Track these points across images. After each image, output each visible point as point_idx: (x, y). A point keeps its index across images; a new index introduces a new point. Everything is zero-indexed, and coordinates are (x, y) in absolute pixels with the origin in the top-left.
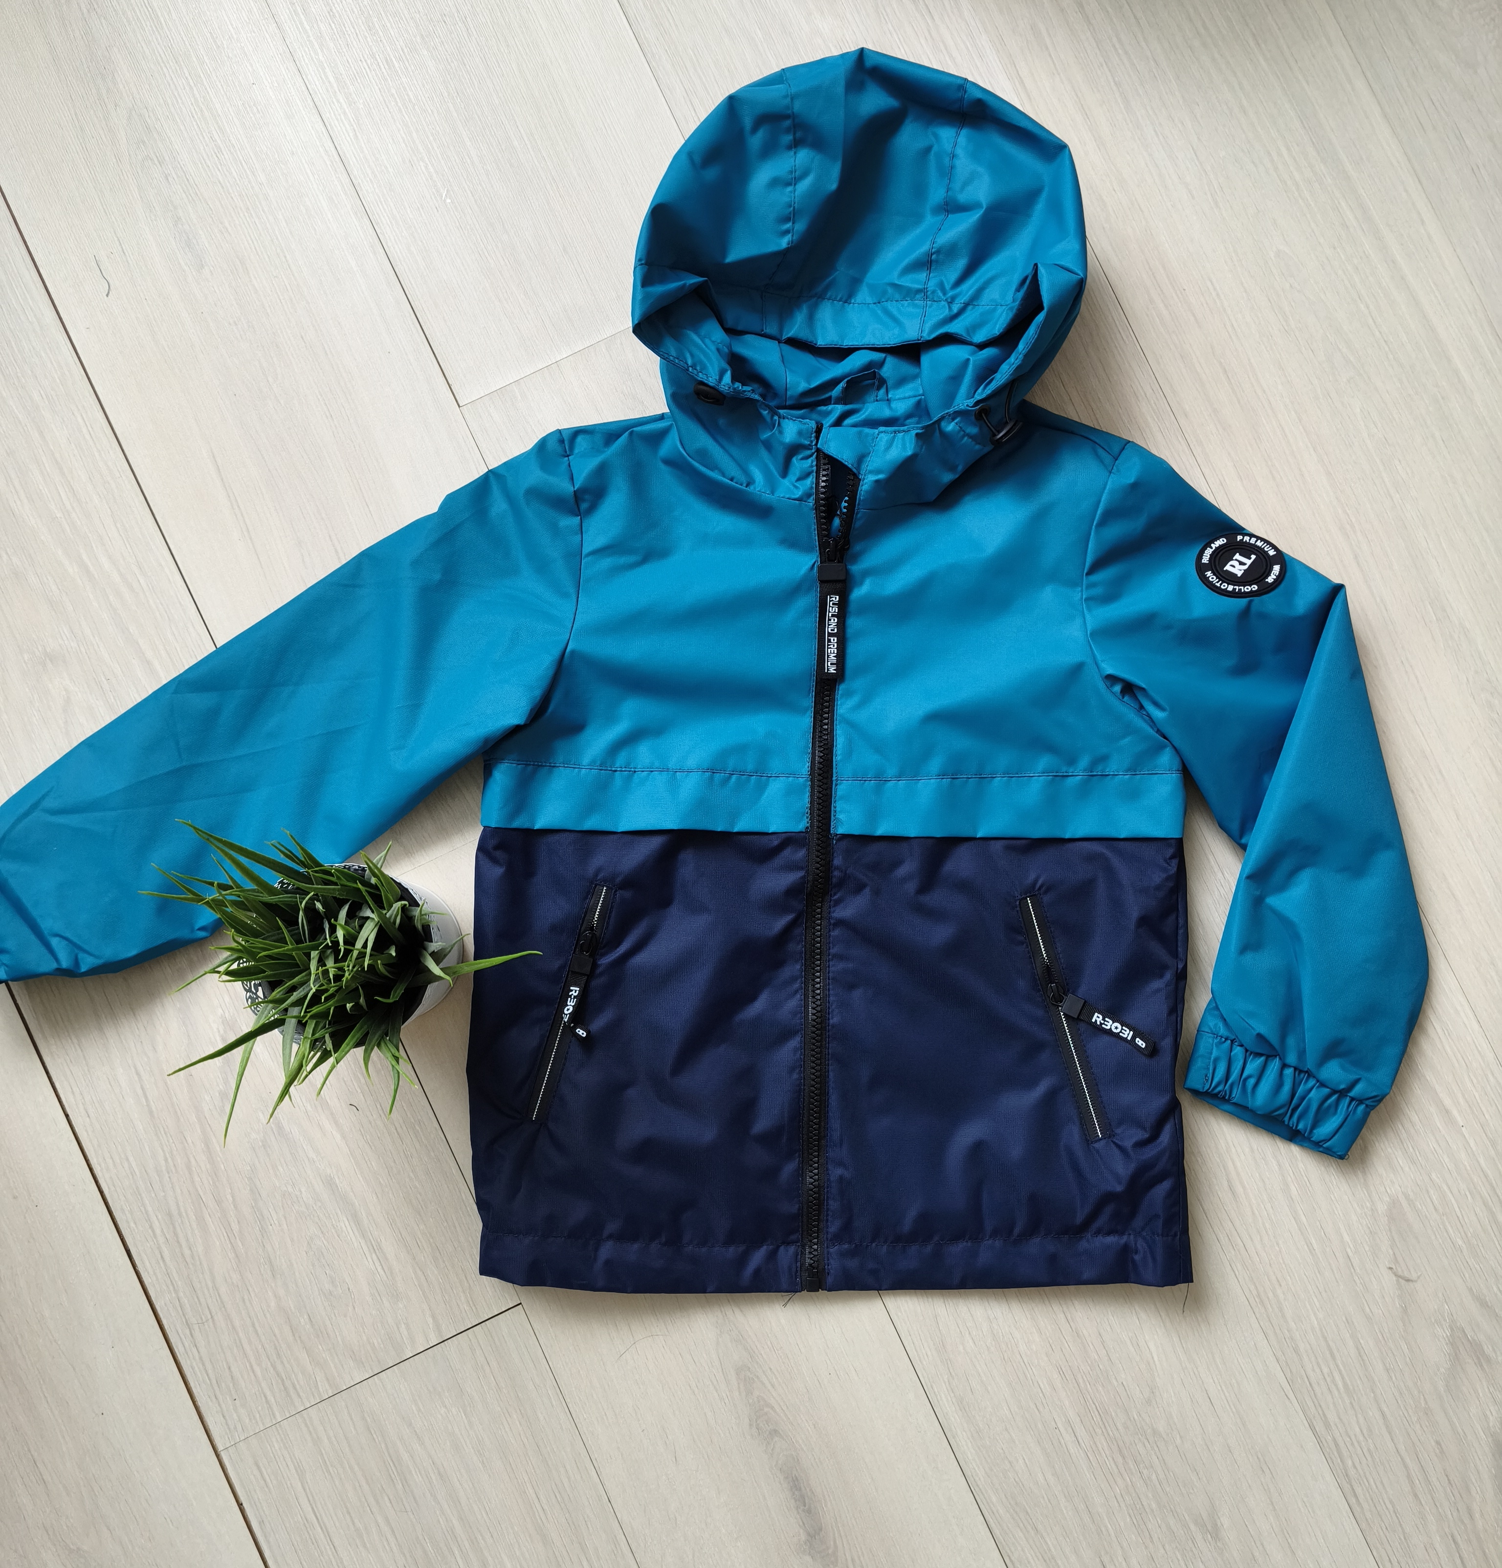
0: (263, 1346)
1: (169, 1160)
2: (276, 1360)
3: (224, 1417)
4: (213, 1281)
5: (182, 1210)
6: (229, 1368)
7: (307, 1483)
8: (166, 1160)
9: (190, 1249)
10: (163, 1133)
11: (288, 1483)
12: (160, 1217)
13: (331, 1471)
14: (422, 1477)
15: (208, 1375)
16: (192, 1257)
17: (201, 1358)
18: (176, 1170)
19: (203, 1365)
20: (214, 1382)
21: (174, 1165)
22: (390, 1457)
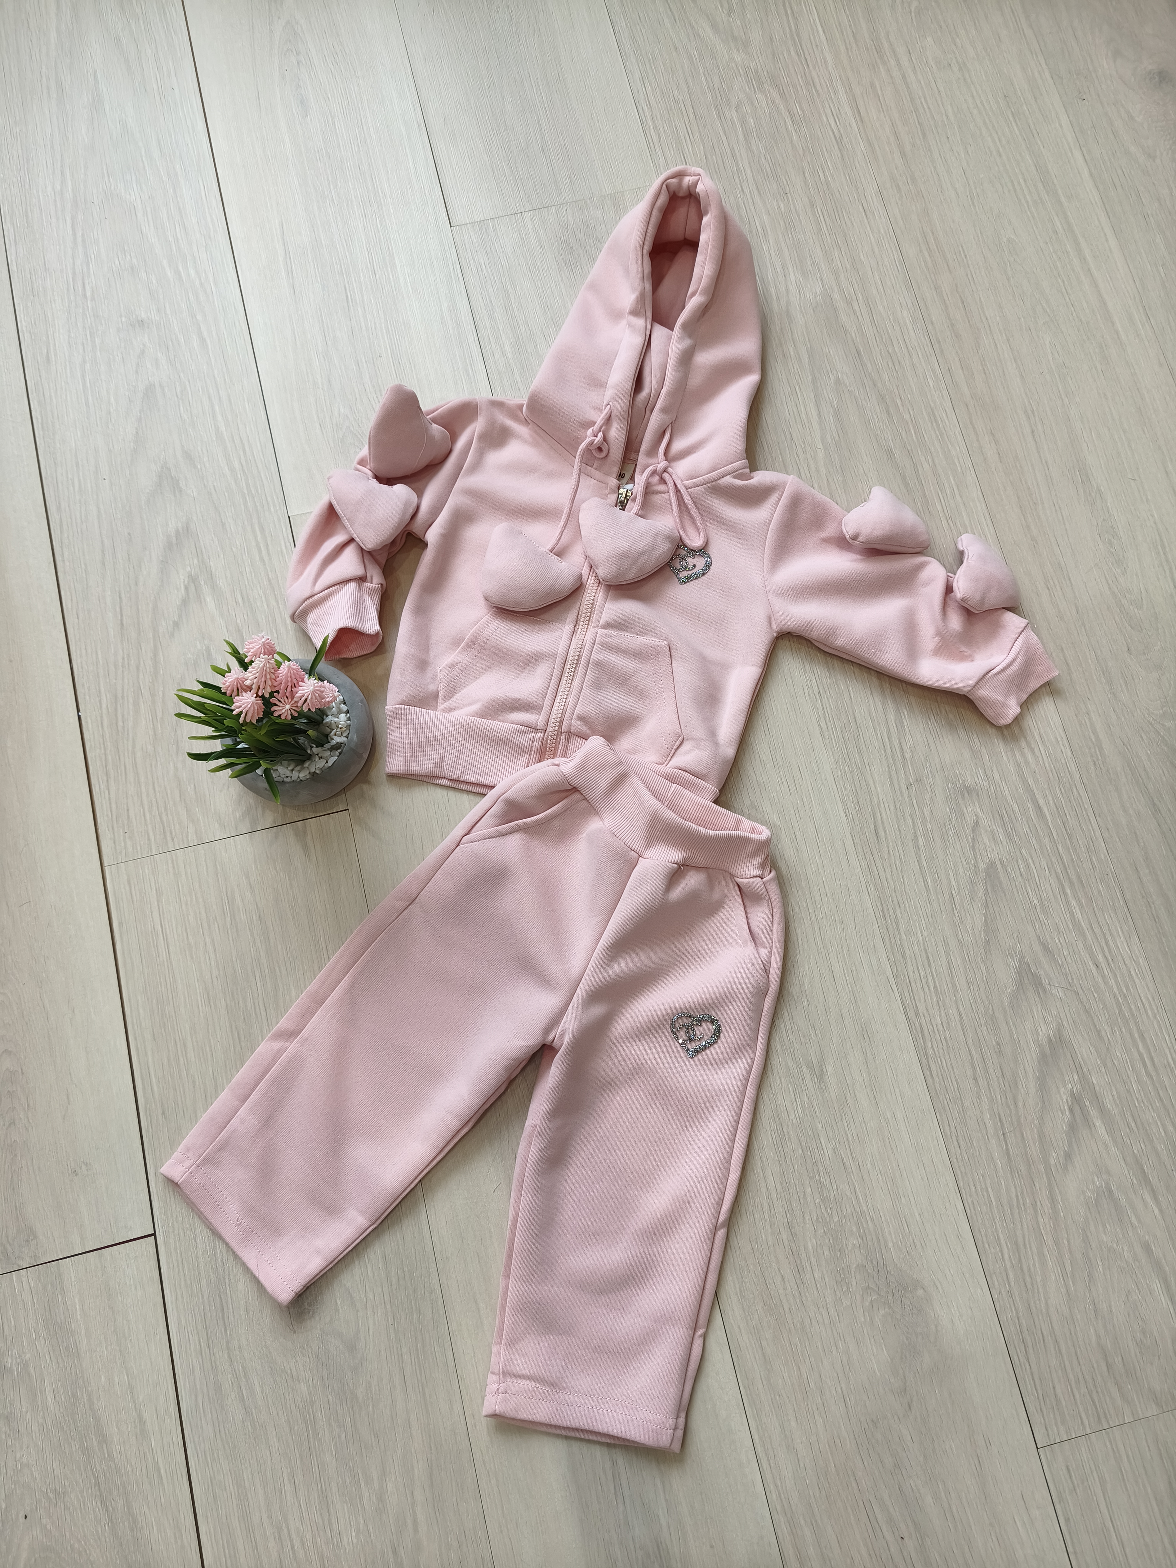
0: (156, 799)
1: (126, 660)
2: (163, 811)
3: (115, 843)
4: (134, 747)
5: (125, 694)
6: (128, 810)
7: (162, 902)
8: (123, 659)
9: (123, 722)
10: (126, 640)
11: (148, 900)
12: (108, 695)
13: (182, 898)
14: (246, 916)
15: (111, 811)
16: (123, 727)
17: (110, 799)
18: (129, 666)
19: (110, 803)
20: (114, 817)
21: (128, 664)
22: (227, 897)
